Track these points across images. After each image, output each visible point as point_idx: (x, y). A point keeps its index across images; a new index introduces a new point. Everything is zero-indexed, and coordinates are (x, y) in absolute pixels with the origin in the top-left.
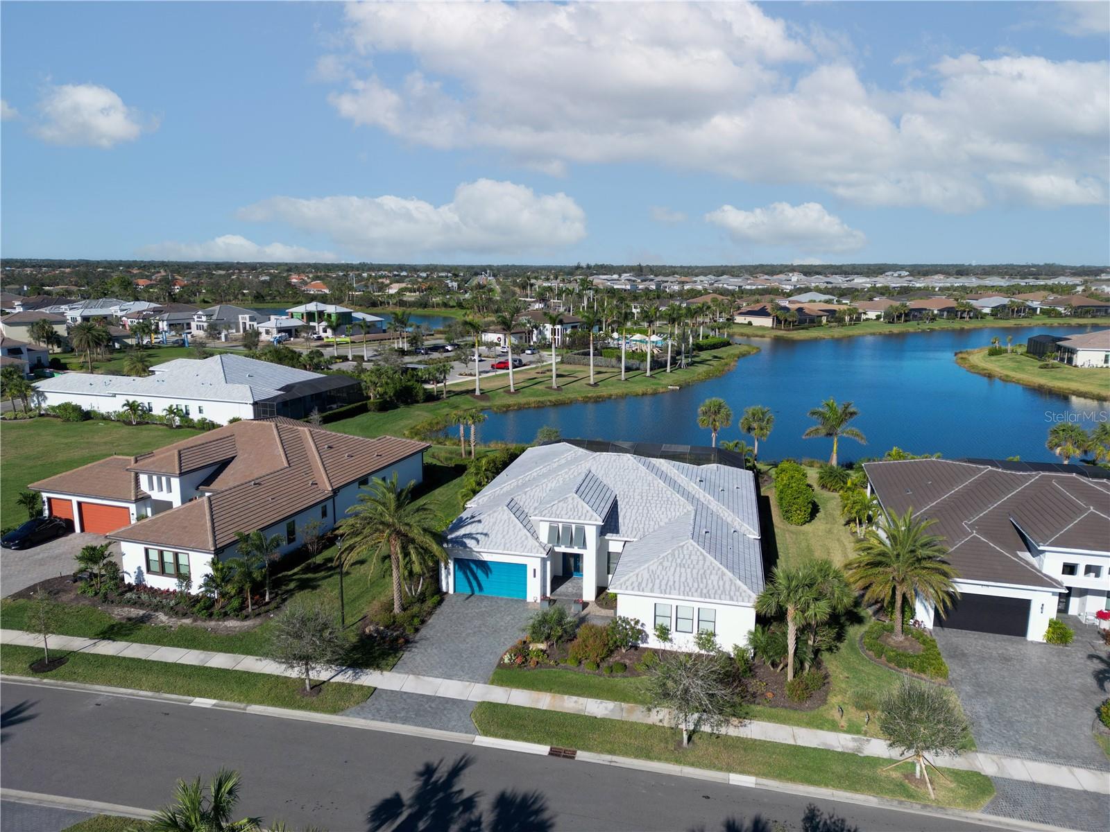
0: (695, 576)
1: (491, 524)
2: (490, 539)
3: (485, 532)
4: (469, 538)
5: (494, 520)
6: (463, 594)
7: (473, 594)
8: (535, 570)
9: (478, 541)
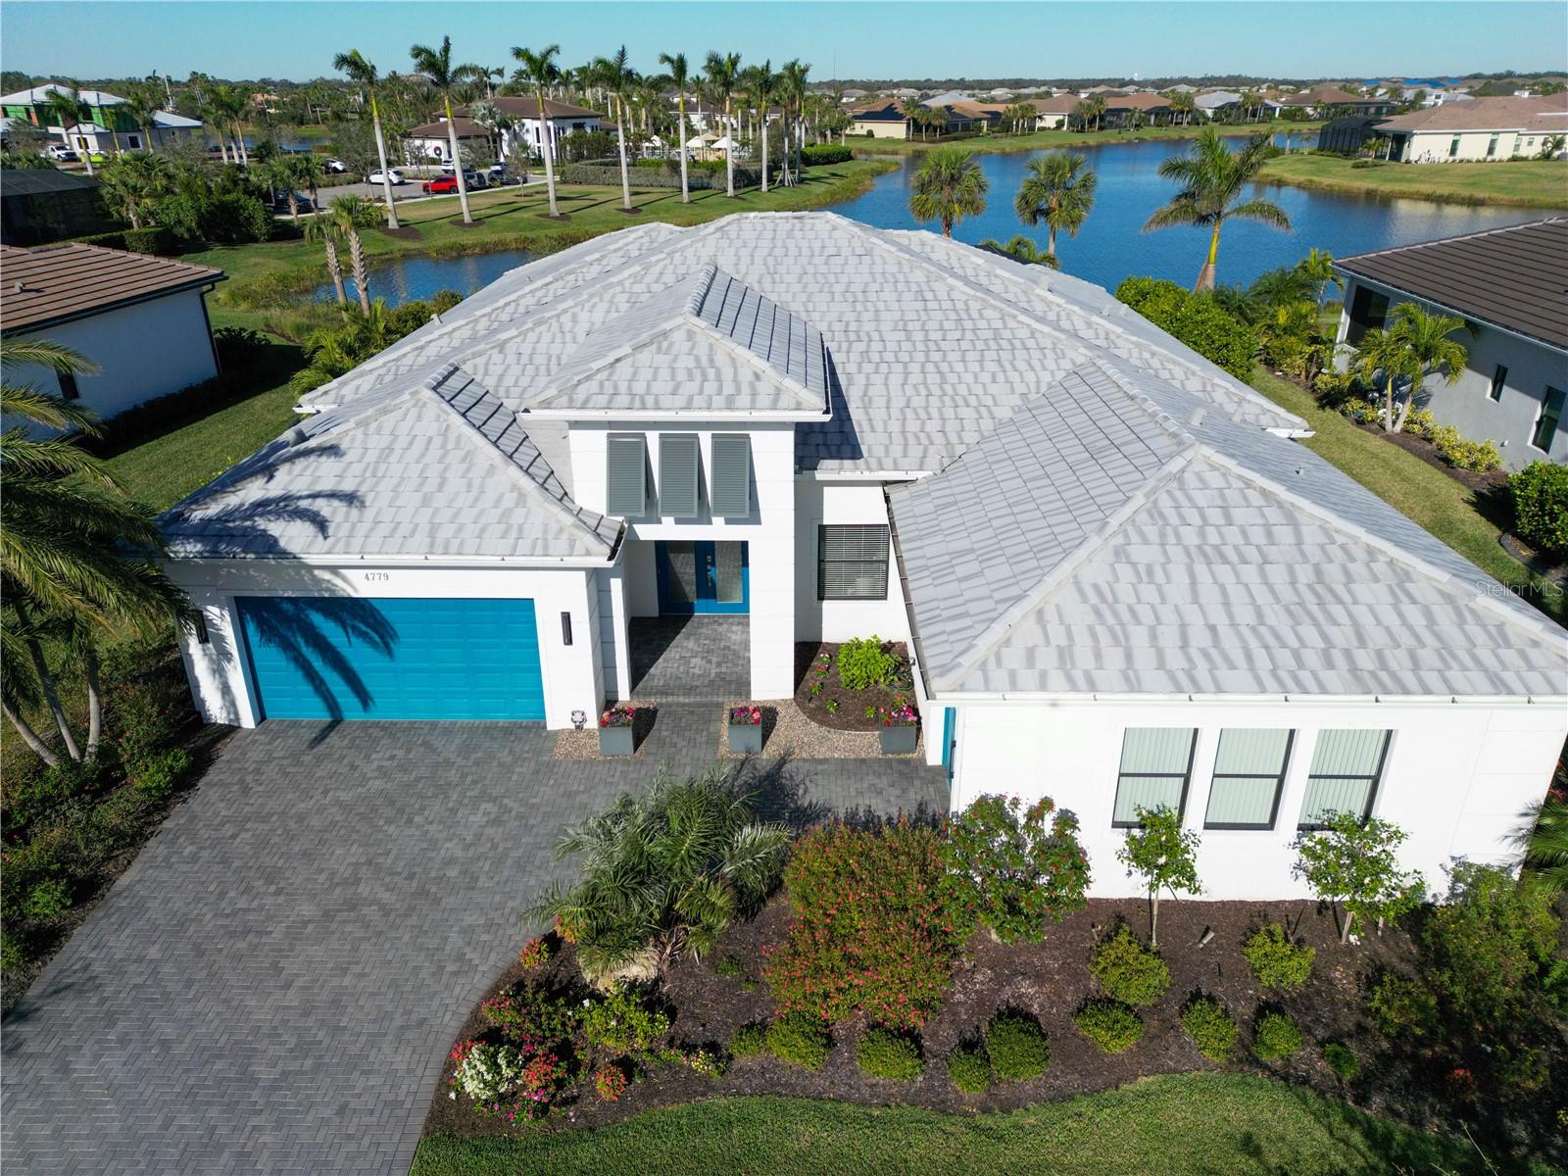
0: (1287, 594)
1: (371, 456)
2: (369, 514)
3: (347, 486)
4: (279, 515)
5: (385, 440)
6: (294, 724)
7: (337, 721)
8: (566, 618)
9: (321, 524)
